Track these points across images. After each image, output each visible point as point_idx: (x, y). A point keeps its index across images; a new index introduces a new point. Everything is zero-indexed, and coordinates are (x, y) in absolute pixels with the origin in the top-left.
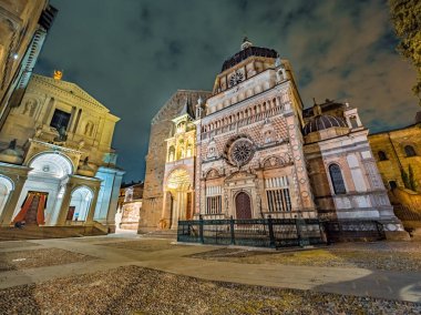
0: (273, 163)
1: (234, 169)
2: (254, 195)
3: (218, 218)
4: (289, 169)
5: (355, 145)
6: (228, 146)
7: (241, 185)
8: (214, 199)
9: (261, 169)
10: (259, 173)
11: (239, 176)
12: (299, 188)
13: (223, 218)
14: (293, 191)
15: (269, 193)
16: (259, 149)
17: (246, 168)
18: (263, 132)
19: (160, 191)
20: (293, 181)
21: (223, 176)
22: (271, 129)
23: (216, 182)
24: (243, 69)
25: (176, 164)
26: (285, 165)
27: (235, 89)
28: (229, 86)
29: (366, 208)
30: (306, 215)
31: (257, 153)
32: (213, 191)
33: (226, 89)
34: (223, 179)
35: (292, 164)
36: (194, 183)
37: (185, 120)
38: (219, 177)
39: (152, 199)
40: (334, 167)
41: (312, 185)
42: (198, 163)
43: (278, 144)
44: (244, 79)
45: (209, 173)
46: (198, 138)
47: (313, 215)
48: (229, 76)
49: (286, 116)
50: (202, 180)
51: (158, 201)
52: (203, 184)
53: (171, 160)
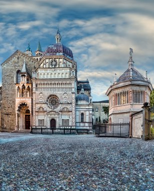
0: (65, 110)
1: (51, 110)
2: (57, 120)
3: (43, 127)
4: (70, 113)
5: (89, 109)
6: (48, 98)
7: (53, 116)
8: (41, 120)
9: (61, 111)
10: (60, 113)
11: (53, 113)
12: (72, 119)
13: (45, 127)
14: (70, 120)
15: (63, 120)
16: (61, 103)
17: (55, 110)
18: (64, 96)
19: (11, 111)
20: (71, 117)
21: (46, 111)
22: (67, 96)
23: (42, 113)
24: (57, 60)
25: (22, 99)
26: (69, 112)
27: (53, 70)
28: (50, 67)
29: (87, 126)
30: (73, 128)
31: (60, 105)
32: (41, 117)
33: (49, 68)
34: (45, 113)
35: (71, 112)
36: (32, 112)
37: (26, 75)
38: (44, 112)
39: (7, 114)
40: (82, 114)
41: (76, 119)
42: (34, 103)
43: (68, 103)
44: (58, 66)
45: (39, 109)
46: (34, 89)
47: (75, 128)
48: (50, 60)
49: (72, 93)
50: (36, 112)
51: (11, 116)
52: (37, 113)
53: (19, 96)
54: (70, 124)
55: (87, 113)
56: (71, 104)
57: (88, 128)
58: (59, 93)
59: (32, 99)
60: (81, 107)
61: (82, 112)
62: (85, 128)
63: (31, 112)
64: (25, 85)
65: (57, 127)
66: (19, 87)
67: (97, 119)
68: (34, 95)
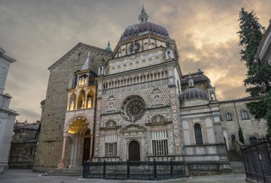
0: (158, 121)
1: (129, 123)
2: (142, 143)
3: (114, 160)
4: (169, 126)
5: (211, 112)
6: (125, 103)
7: (133, 135)
8: (111, 145)
9: (150, 125)
10: (148, 128)
11: (133, 128)
12: (174, 139)
13: (118, 160)
14: (170, 141)
15: (154, 142)
16: (149, 109)
17: (138, 122)
18: (153, 96)
19: (57, 136)
20: (171, 135)
21: (120, 127)
22: (159, 94)
23: (113, 132)
24: (140, 42)
25: (77, 113)
26: (166, 123)
27: (133, 57)
28: (129, 54)
29: (212, 154)
30: (177, 159)
31: (147, 112)
32: (111, 138)
33: (127, 56)
34: (119, 130)
35: (171, 122)
36: (94, 131)
37: (88, 74)
38: (117, 128)
39: (50, 142)
40: (197, 127)
41: (182, 137)
42: (98, 115)
43: (163, 107)
44: (141, 50)
45: (108, 123)
46: (100, 93)
47: (181, 159)
48: (129, 45)
49: (170, 87)
50: (101, 129)
51: (55, 144)
52: (103, 132)
53: (72, 109)
54: (171, 151)
55: (208, 122)
56: (168, 106)
57: (217, 158)
58: (143, 91)
59: (95, 109)
60: (192, 112)
61: (195, 121)
62: (209, 158)
63: (92, 132)
64: (85, 89)
65: (142, 160)
66: (74, 93)
67: (233, 137)
68: (99, 102)
